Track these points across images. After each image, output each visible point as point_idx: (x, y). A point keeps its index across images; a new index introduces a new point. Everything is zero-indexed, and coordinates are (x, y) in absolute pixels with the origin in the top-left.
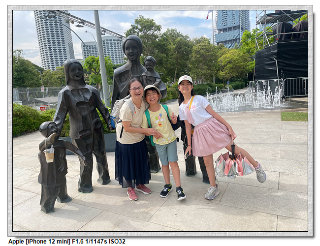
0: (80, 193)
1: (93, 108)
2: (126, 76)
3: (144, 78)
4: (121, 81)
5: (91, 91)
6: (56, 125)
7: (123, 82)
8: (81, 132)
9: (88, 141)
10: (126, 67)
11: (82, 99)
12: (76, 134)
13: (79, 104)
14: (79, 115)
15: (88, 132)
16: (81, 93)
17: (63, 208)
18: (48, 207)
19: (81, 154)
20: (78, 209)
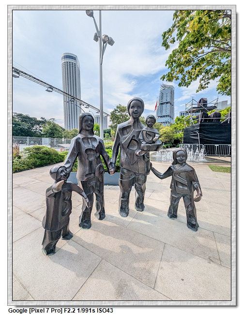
0: (80, 228)
1: (98, 155)
2: (128, 130)
3: (144, 132)
4: (123, 134)
5: (98, 141)
6: (66, 169)
7: (125, 135)
8: (86, 175)
9: (92, 183)
10: (129, 123)
11: (90, 147)
12: (82, 176)
13: (87, 150)
14: (87, 160)
15: (92, 175)
16: (90, 141)
19: (85, 196)
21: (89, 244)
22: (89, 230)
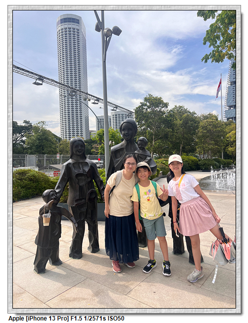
0: (70, 258)
1: (89, 180)
2: (121, 153)
3: (137, 155)
4: (116, 157)
5: (90, 165)
6: (56, 193)
7: (118, 158)
8: (77, 201)
9: (82, 209)
10: (122, 145)
11: (81, 171)
12: (72, 203)
13: (78, 175)
14: (77, 185)
15: (83, 200)
16: (81, 166)
17: (53, 270)
19: (75, 221)
20: (65, 273)
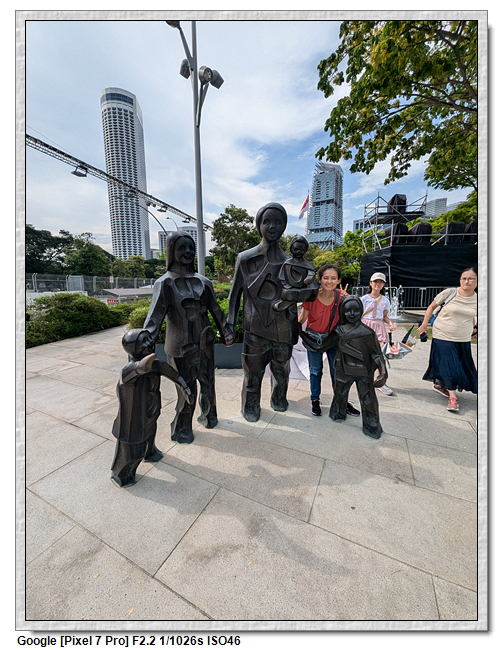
1: (204, 310)
2: (258, 263)
3: (288, 268)
4: (249, 271)
5: (203, 284)
6: (150, 334)
7: (253, 272)
8: (184, 348)
9: (194, 361)
10: (259, 251)
11: (190, 295)
12: (176, 349)
13: (186, 301)
14: (185, 319)
15: (195, 346)
16: (189, 285)
17: (149, 475)
18: (126, 476)
19: (184, 384)
20: (174, 480)
21: (193, 467)
22: (191, 445)
